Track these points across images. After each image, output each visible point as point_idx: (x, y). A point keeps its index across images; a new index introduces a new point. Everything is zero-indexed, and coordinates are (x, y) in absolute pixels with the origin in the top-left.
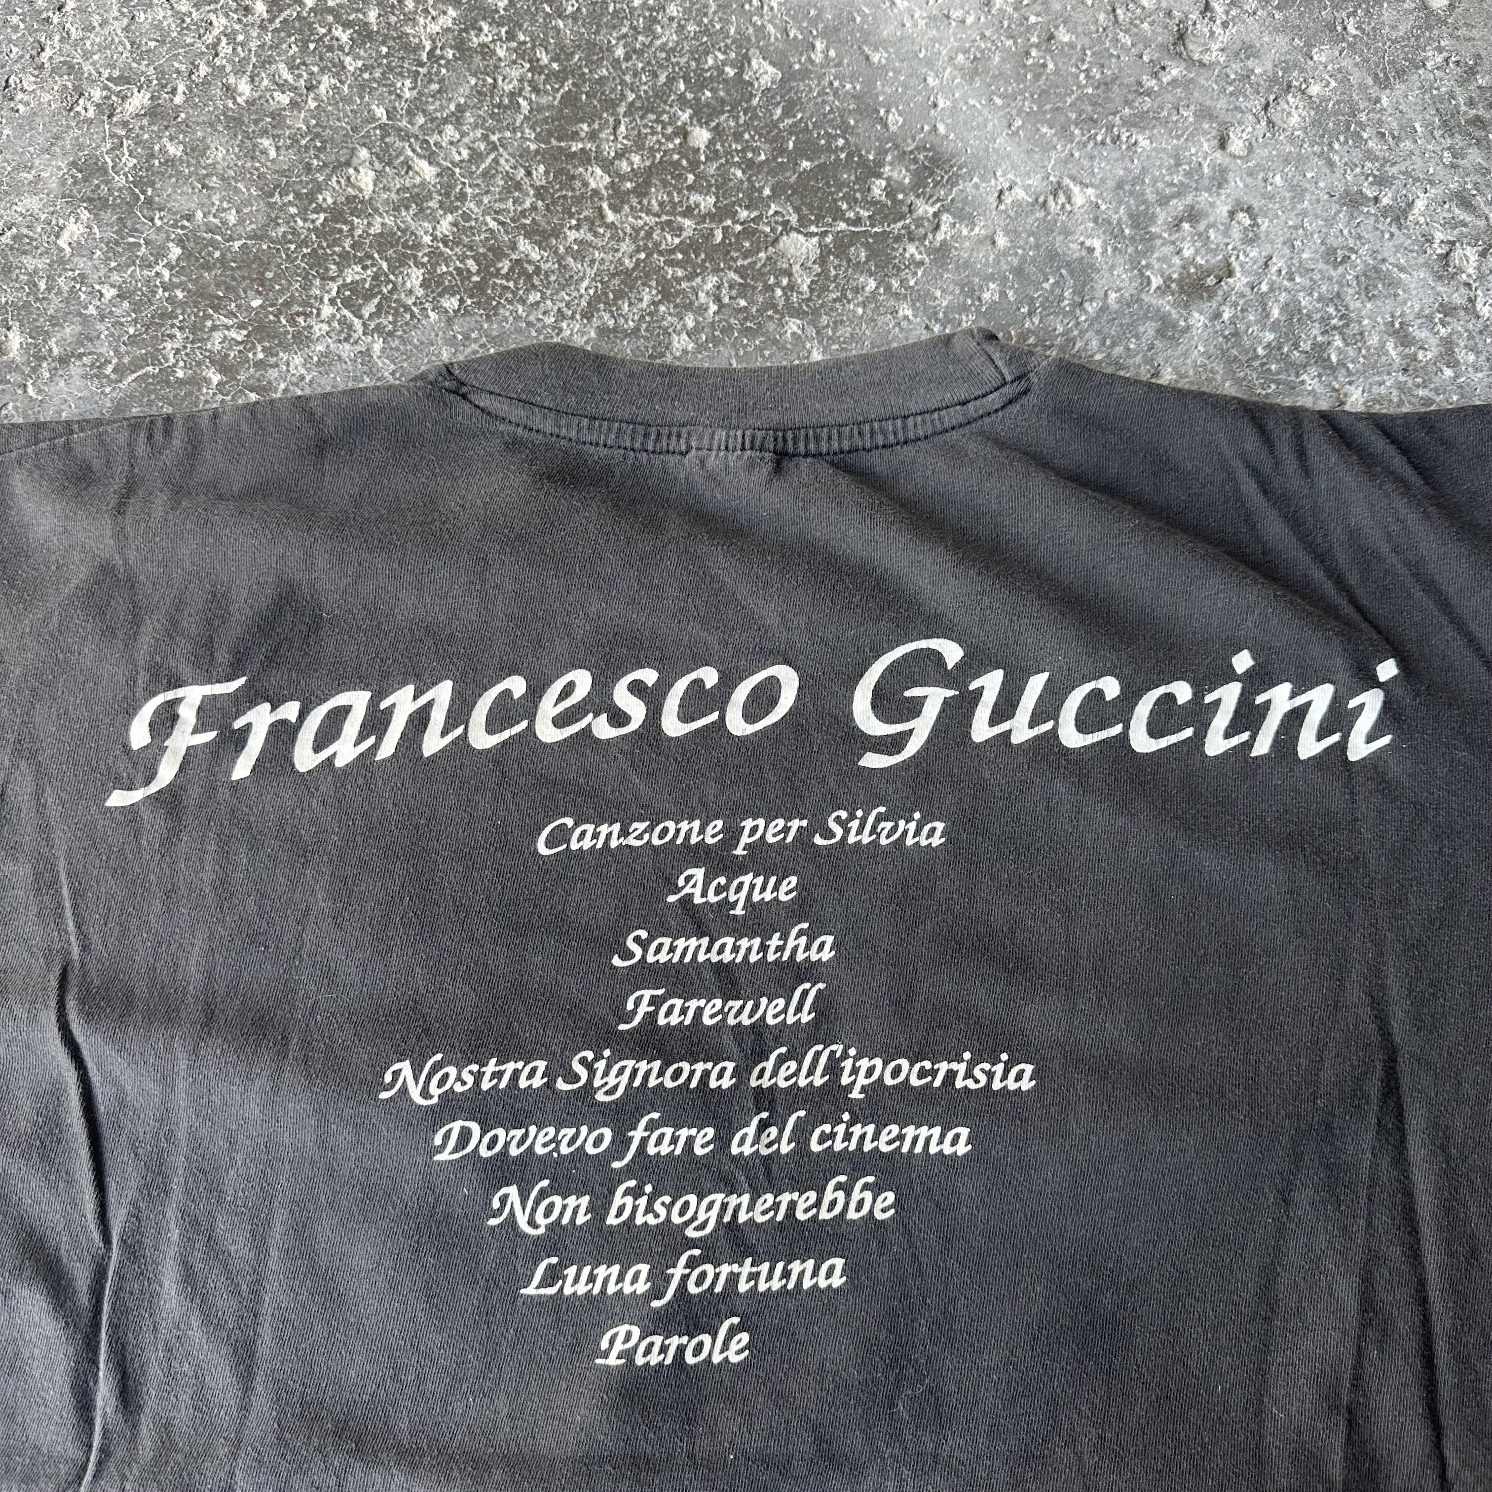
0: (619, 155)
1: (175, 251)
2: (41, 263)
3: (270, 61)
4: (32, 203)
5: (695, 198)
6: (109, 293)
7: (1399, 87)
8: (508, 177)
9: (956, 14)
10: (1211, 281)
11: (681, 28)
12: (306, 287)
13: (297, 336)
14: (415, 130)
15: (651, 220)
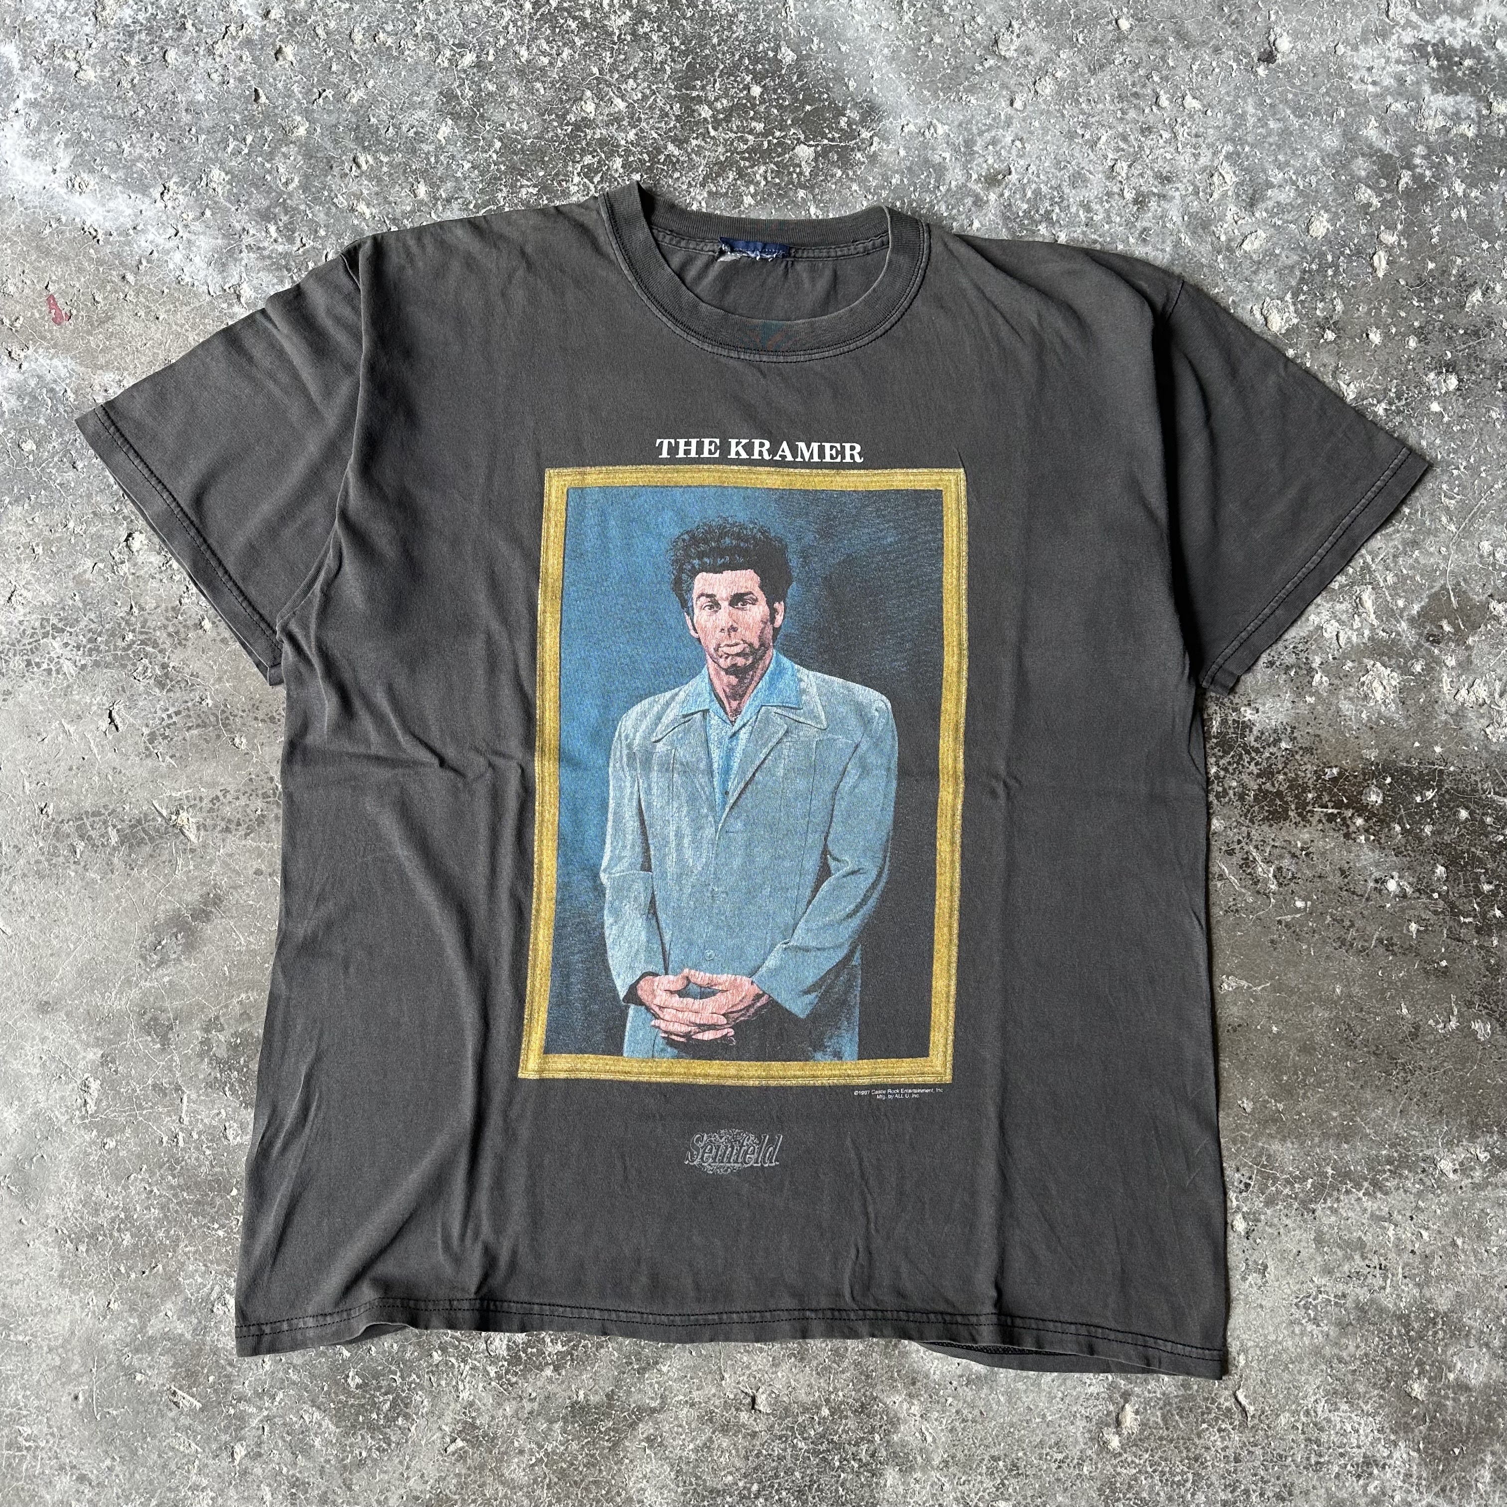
0: (716, 100)
1: (498, 145)
2: (431, 148)
3: (536, 38)
4: (422, 114)
5: (754, 124)
6: (467, 166)
7: (1100, 75)
8: (662, 110)
9: (884, 25)
10: (1000, 177)
11: (746, 27)
12: (566, 166)
13: (563, 191)
14: (613, 81)
15: (733, 135)
